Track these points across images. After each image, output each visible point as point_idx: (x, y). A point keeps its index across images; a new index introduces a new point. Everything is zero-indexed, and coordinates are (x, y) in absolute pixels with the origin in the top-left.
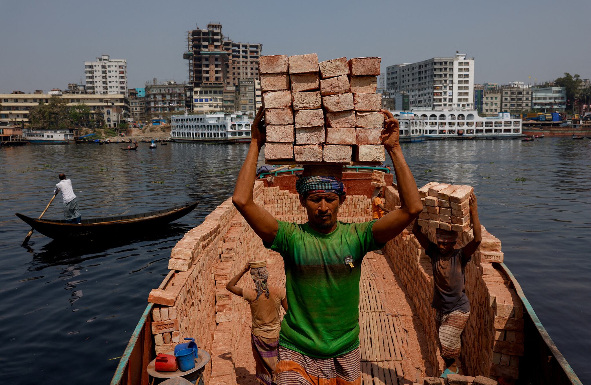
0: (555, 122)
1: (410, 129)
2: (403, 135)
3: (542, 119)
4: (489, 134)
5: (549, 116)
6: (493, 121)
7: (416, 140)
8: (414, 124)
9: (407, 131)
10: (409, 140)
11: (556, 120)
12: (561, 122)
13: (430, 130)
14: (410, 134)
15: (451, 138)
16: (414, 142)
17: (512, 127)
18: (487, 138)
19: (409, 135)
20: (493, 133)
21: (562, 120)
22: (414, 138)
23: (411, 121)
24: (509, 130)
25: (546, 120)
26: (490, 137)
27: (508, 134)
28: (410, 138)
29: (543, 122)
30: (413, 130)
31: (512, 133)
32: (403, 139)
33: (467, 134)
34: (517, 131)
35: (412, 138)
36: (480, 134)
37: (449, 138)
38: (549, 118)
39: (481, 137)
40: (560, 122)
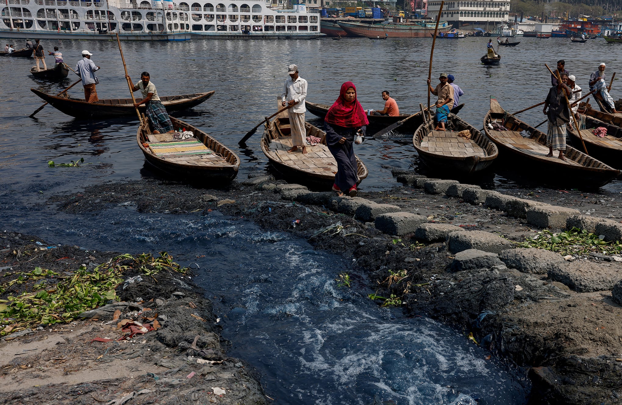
0: (376, 20)
1: (165, 23)
2: (157, 31)
3: (361, 15)
4: (282, 32)
5: (369, 12)
6: (286, 15)
7: (176, 38)
8: (172, 15)
9: (161, 26)
10: (166, 38)
11: (378, 17)
12: (384, 19)
13: (206, 26)
14: (166, 29)
15: (234, 36)
16: (173, 41)
17: (309, 24)
18: (279, 38)
19: (164, 31)
20: (287, 32)
21: (384, 17)
22: (174, 35)
23: (166, 12)
24: (305, 28)
25: (366, 17)
26: (282, 36)
27: (304, 32)
28: (167, 36)
29: (363, 19)
30: (170, 25)
31: (309, 32)
32: (157, 36)
33: (254, 32)
34: (314, 28)
35: (170, 35)
36: (270, 32)
37: (232, 36)
38: (369, 14)
39: (271, 36)
40: (381, 19)
